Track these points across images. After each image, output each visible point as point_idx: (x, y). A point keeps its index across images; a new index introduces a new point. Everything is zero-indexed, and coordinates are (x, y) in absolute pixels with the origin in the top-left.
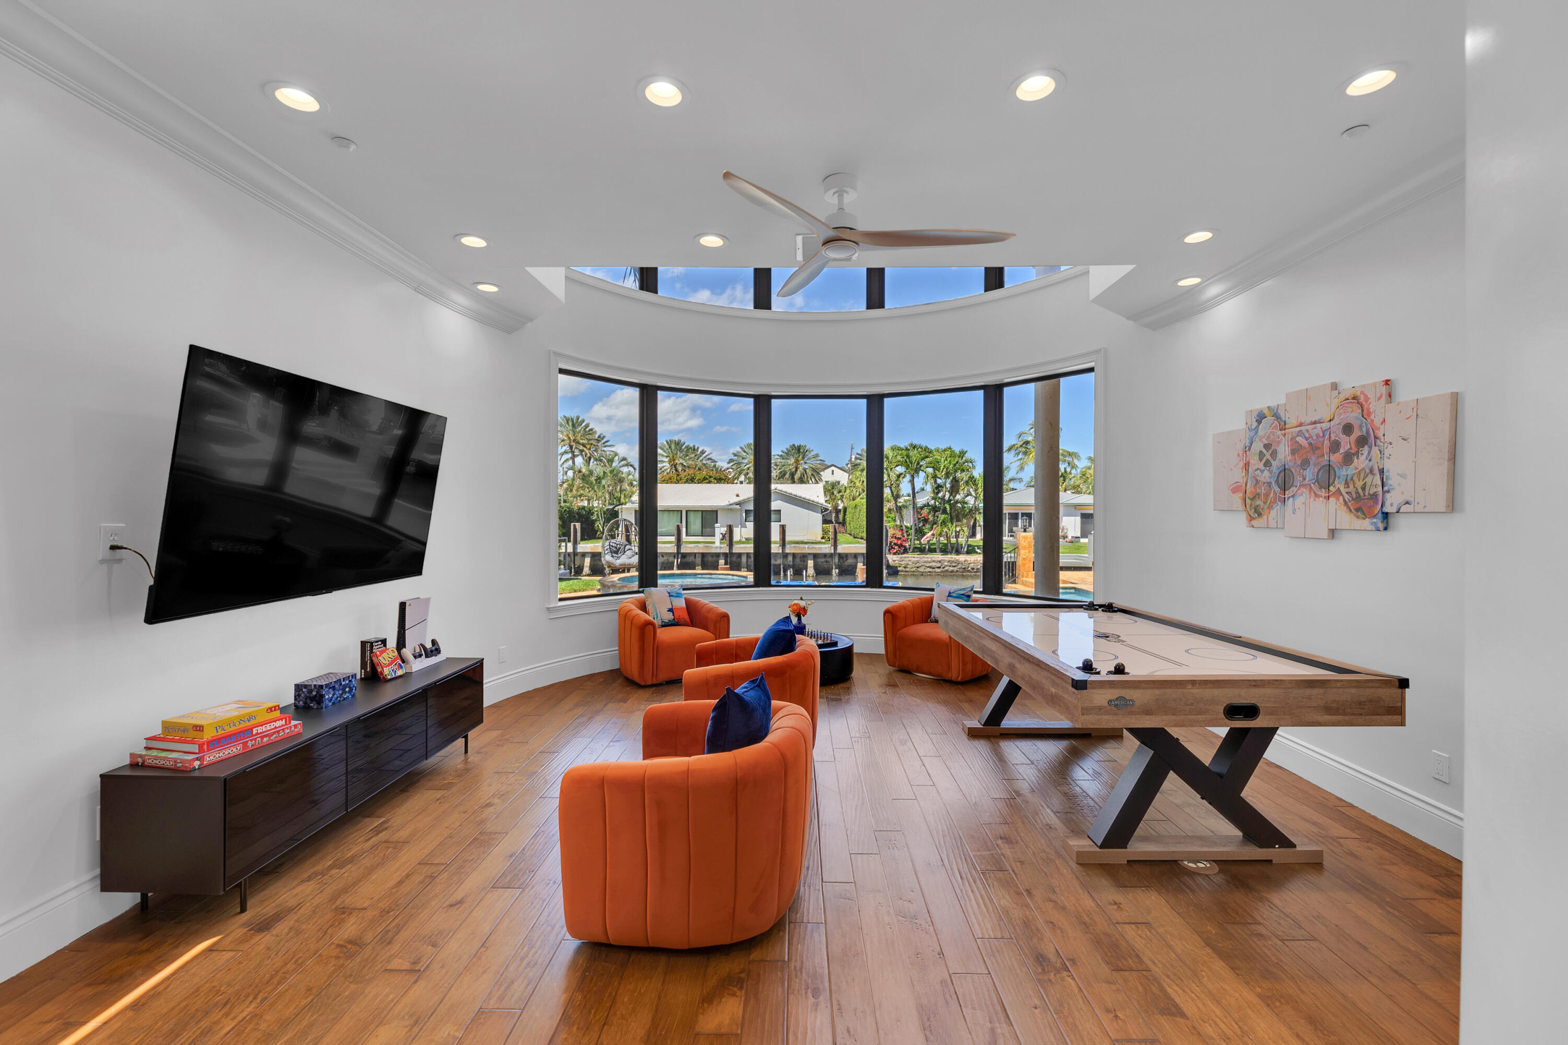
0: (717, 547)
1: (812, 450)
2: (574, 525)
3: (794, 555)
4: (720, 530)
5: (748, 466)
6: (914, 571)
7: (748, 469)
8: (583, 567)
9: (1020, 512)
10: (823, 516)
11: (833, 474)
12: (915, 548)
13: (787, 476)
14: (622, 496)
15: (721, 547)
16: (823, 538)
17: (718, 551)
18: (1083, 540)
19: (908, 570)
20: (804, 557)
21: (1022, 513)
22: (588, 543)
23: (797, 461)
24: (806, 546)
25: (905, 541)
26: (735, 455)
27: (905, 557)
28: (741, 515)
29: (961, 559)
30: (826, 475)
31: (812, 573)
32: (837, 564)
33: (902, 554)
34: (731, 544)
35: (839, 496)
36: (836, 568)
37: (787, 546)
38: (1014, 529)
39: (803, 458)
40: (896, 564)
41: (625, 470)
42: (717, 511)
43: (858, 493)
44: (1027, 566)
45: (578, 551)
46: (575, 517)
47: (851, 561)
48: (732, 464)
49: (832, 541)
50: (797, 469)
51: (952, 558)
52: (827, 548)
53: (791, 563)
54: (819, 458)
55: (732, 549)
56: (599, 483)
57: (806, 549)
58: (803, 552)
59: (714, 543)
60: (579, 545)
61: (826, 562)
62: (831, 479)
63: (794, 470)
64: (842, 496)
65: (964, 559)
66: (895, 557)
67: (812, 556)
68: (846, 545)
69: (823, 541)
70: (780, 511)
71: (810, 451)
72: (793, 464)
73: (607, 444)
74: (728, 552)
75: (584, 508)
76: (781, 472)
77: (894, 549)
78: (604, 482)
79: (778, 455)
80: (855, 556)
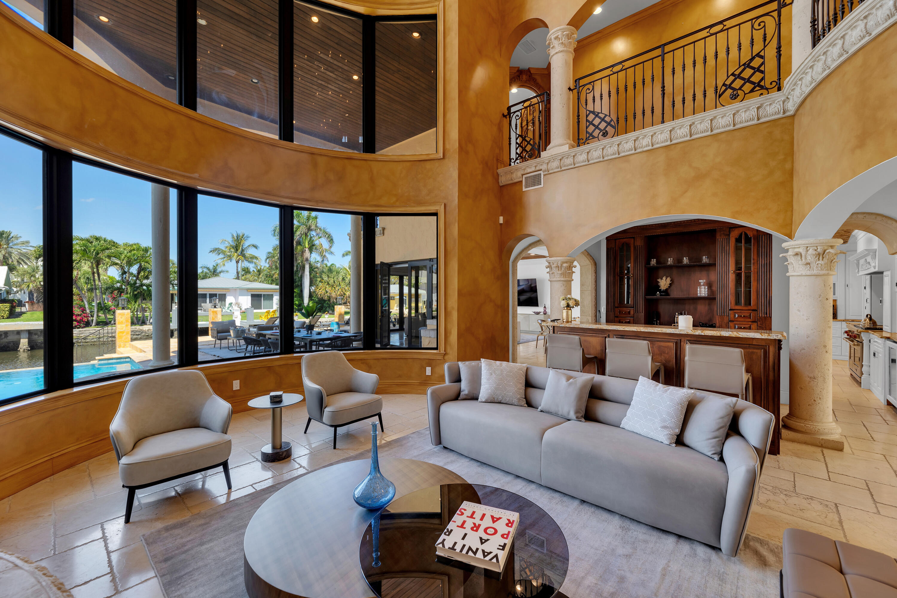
1: (20, 237)
6: (95, 342)
9: (208, 293)
19: (88, 341)
21: (210, 294)
27: (85, 331)
29: (144, 329)
33: (82, 328)
40: (76, 335)
47: (11, 338)
51: (136, 328)
65: (147, 329)
80: (19, 332)
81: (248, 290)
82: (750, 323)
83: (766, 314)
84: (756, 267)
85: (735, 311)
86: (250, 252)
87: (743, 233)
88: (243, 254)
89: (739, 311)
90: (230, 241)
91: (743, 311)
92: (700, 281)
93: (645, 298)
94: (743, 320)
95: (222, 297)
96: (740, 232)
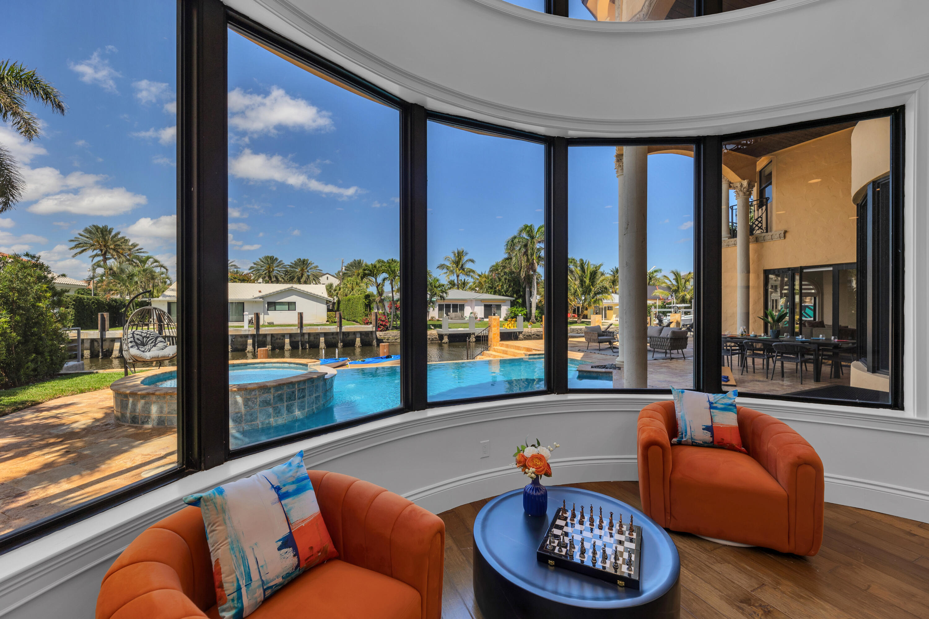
0: (246, 330)
2: (102, 316)
3: (309, 334)
4: (248, 316)
5: (265, 272)
6: (393, 342)
7: (265, 274)
8: (112, 350)
9: (451, 304)
10: (327, 306)
11: (327, 279)
12: (393, 327)
13: (295, 279)
14: (155, 291)
15: (249, 330)
16: (327, 321)
17: (247, 333)
18: (486, 320)
19: (389, 341)
20: (318, 335)
22: (118, 330)
23: (302, 270)
24: (319, 327)
25: (387, 322)
26: (255, 264)
27: (387, 333)
28: (264, 306)
30: (323, 279)
31: (323, 346)
32: (342, 339)
33: (385, 331)
34: (258, 328)
35: (335, 293)
36: (341, 342)
37: (304, 328)
38: (449, 313)
39: (307, 268)
40: (382, 337)
41: (158, 270)
42: (243, 303)
43: (349, 292)
44: (496, 338)
45: (107, 337)
46: (105, 307)
47: (351, 337)
48: (252, 270)
49: (338, 324)
50: (302, 275)
52: (334, 328)
53: (307, 340)
54: (318, 268)
55: (259, 331)
56: (131, 279)
57: (319, 329)
58: (317, 332)
59: (243, 327)
60: (107, 332)
61: (334, 338)
62: (327, 282)
63: (300, 276)
64: (337, 293)
66: (381, 333)
67: (323, 335)
68: (348, 326)
69: (328, 323)
70: (295, 303)
71: (312, 264)
72: (299, 272)
73: (140, 251)
74: (255, 333)
75: (115, 301)
76: (290, 277)
77: (380, 328)
78: (136, 279)
79: (288, 265)
80: (355, 333)
81: (482, 300)
86: (468, 266)
88: (462, 268)
90: (452, 257)
95: (462, 307)
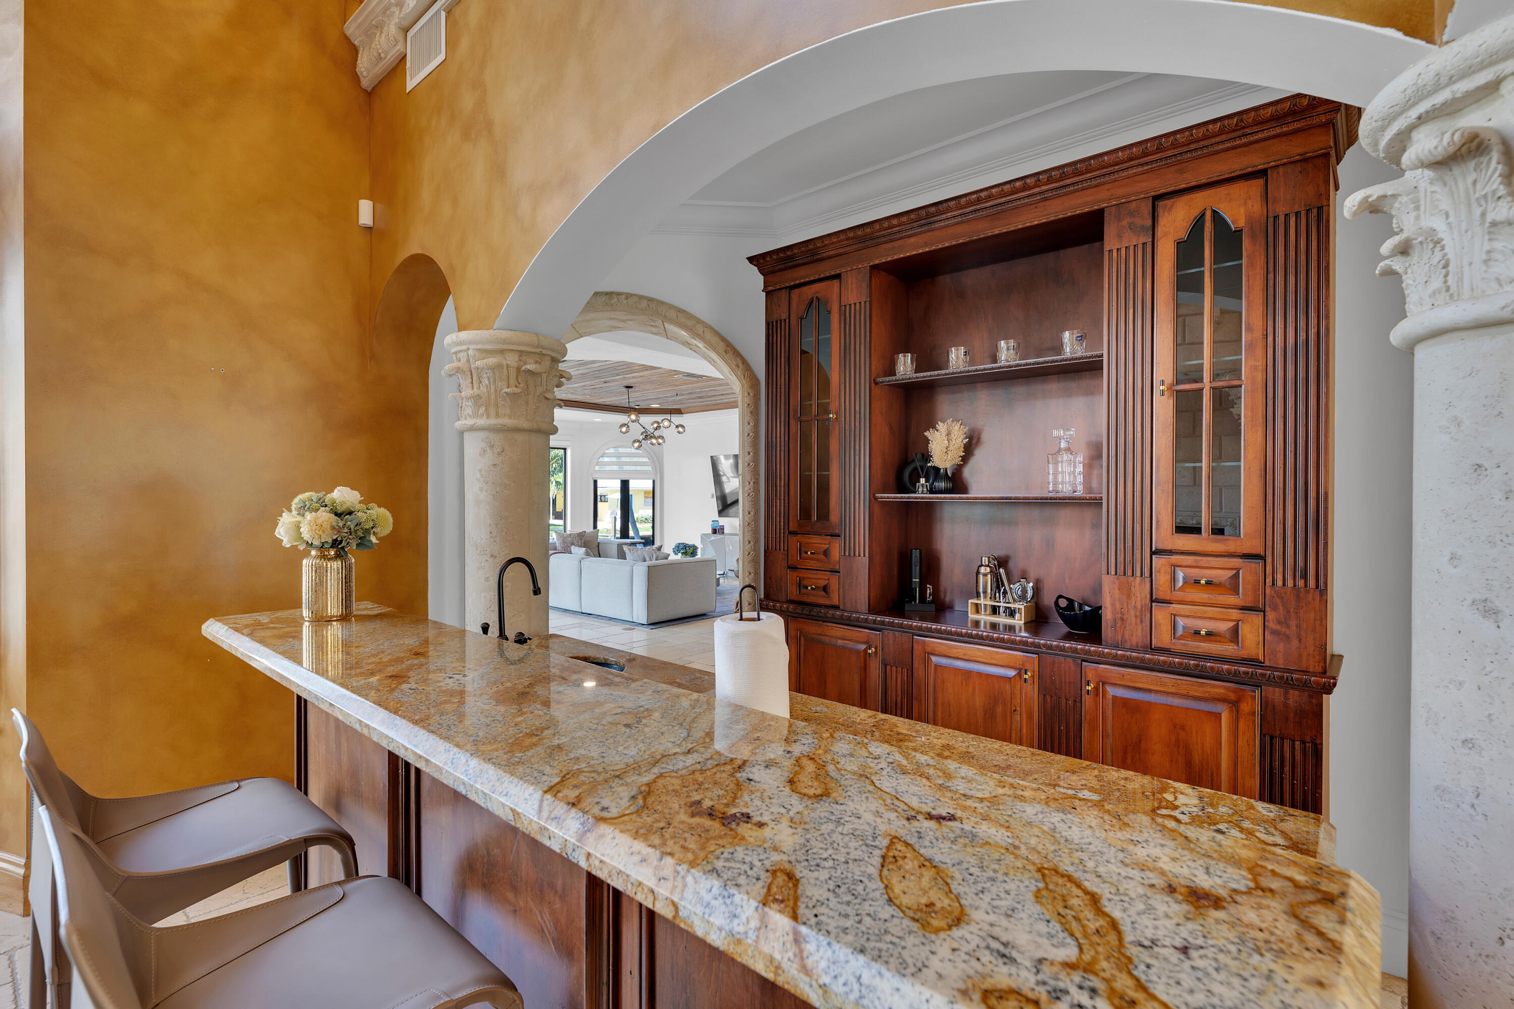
82: (1235, 614)
83: (1305, 576)
84: (1260, 364)
85: (1175, 558)
87: (1208, 214)
89: (1189, 560)
91: (1204, 561)
92: (1055, 433)
93: (873, 498)
94: (1203, 596)
96: (1195, 212)
